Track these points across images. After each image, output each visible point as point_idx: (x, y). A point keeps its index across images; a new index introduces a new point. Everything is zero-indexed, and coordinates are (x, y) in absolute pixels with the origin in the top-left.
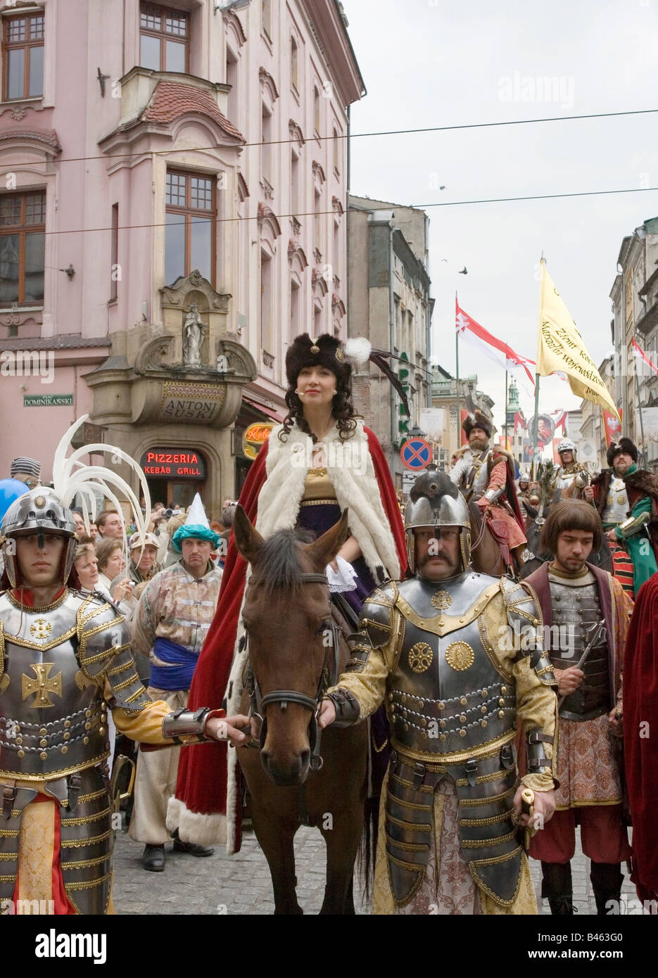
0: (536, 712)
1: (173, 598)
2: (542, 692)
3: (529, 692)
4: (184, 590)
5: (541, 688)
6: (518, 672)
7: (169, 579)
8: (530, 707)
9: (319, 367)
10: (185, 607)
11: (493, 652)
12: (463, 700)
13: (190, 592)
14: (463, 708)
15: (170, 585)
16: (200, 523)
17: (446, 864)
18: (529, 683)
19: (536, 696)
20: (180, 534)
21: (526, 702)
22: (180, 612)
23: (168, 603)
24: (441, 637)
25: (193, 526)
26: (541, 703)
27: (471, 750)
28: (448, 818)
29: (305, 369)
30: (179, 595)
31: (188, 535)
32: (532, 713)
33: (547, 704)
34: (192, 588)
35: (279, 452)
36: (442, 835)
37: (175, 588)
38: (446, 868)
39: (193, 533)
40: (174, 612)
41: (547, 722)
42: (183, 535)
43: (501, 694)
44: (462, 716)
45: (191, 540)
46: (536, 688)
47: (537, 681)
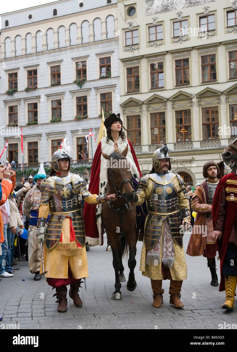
0: (185, 204)
1: (33, 197)
2: (186, 200)
3: (183, 200)
4: (37, 195)
5: (185, 199)
6: (180, 195)
7: (32, 192)
8: (183, 203)
9: (119, 121)
10: (37, 200)
11: (176, 190)
12: (170, 200)
13: (39, 195)
14: (171, 202)
15: (32, 193)
16: (43, 174)
17: (165, 239)
18: (183, 197)
19: (185, 201)
20: (36, 177)
21: (182, 202)
22: (35, 202)
23: (32, 199)
24: (164, 186)
25: (40, 175)
26: (186, 202)
27: (172, 212)
28: (165, 229)
29: (115, 122)
30: (35, 196)
31: (39, 178)
32: (184, 204)
33: (187, 202)
34: (39, 194)
35: (105, 146)
36: (164, 233)
37: (34, 194)
38: (165, 240)
39: (40, 177)
40: (33, 201)
41: (188, 207)
42: (37, 178)
43: (178, 200)
44: (170, 204)
45: (40, 179)
46: (184, 199)
47: (185, 197)
